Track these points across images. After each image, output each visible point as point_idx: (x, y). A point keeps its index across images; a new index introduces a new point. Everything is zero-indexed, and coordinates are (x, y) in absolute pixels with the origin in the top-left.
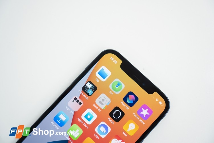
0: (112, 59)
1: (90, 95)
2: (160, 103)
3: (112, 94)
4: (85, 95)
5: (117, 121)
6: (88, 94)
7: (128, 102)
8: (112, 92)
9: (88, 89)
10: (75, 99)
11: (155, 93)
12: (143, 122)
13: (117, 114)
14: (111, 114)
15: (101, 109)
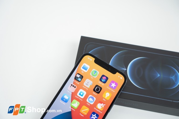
0: (89, 59)
1: (80, 81)
2: (121, 78)
3: (92, 78)
4: (77, 82)
5: (98, 93)
6: (78, 81)
7: (103, 81)
8: (93, 77)
9: (78, 78)
10: (72, 85)
11: (117, 73)
12: (113, 91)
13: (98, 89)
14: (94, 90)
15: (88, 88)
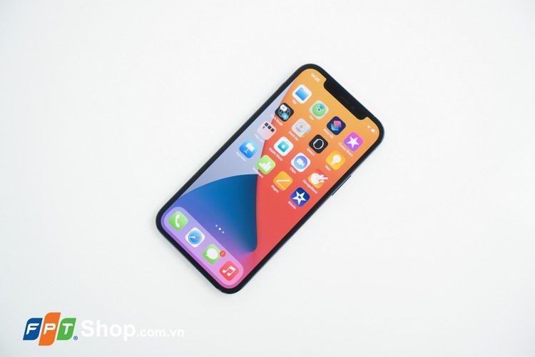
0: (314, 76)
1: (285, 121)
2: (373, 131)
3: (313, 119)
4: (278, 121)
5: (319, 152)
6: (282, 119)
7: (333, 129)
8: (313, 117)
9: (283, 112)
10: (266, 124)
11: (367, 118)
12: (350, 154)
13: (319, 144)
14: (311, 144)
15: (298, 137)
